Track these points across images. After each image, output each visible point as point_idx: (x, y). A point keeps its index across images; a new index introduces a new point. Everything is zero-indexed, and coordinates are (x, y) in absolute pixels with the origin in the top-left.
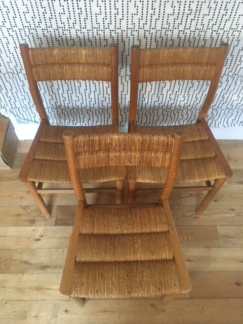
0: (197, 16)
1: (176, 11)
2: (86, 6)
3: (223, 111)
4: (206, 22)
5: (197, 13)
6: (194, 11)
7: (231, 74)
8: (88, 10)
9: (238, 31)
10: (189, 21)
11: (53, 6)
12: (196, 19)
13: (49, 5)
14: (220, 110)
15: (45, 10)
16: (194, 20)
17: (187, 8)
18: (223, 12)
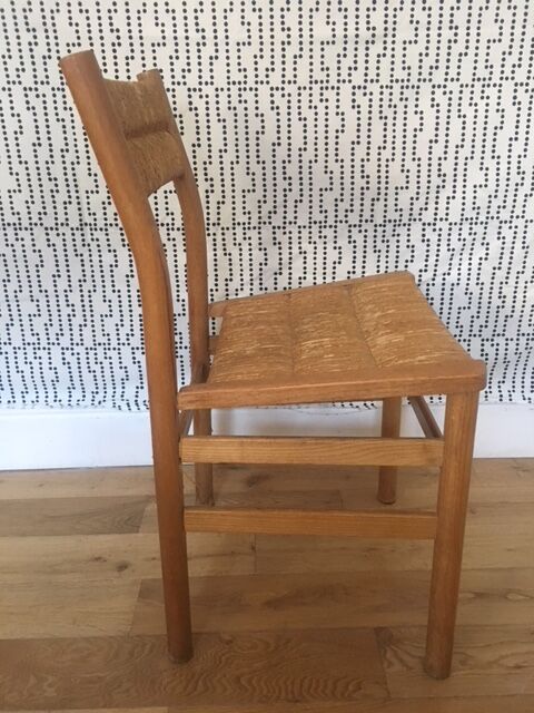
0: (389, 46)
1: (340, 32)
2: (129, 24)
3: (512, 345)
4: (412, 61)
5: (390, 39)
6: (380, 32)
7: (505, 215)
8: (135, 34)
9: (495, 85)
10: (373, 59)
11: (54, 25)
12: (389, 52)
13: (45, 24)
14: (501, 340)
15: (35, 37)
16: (384, 55)
17: (362, 26)
18: (447, 34)
